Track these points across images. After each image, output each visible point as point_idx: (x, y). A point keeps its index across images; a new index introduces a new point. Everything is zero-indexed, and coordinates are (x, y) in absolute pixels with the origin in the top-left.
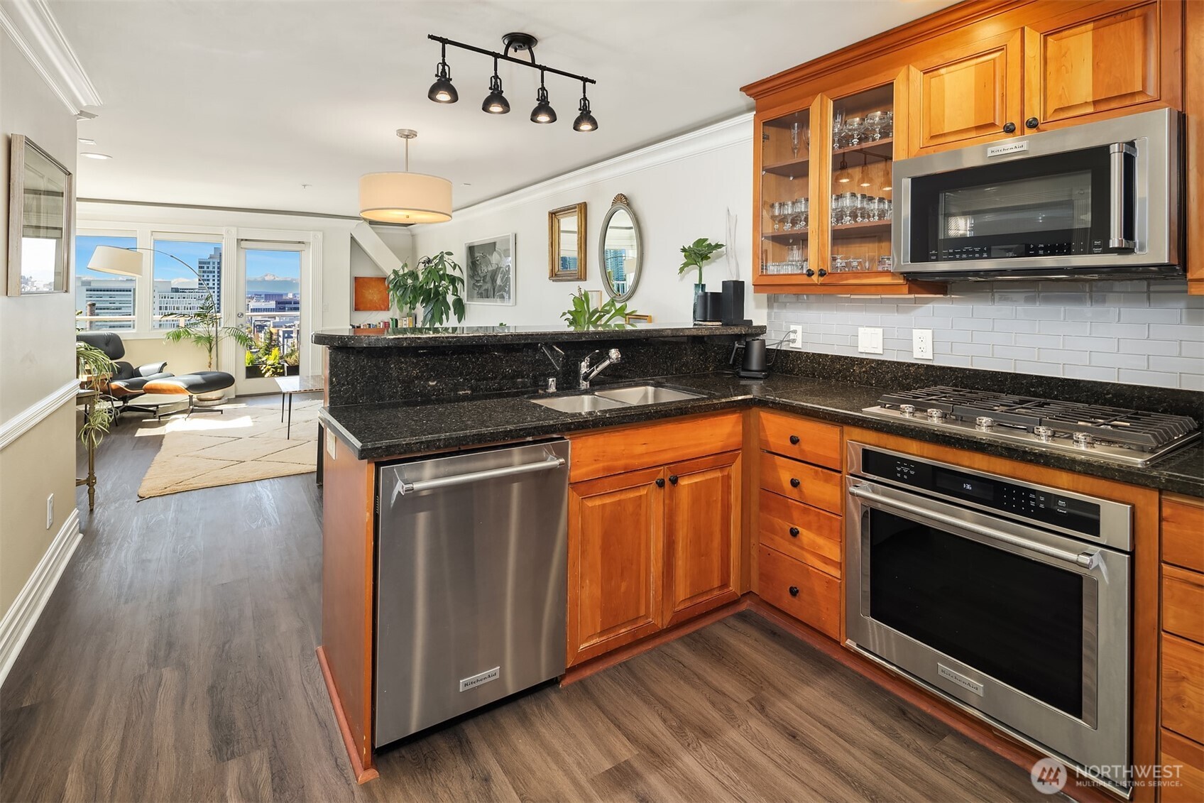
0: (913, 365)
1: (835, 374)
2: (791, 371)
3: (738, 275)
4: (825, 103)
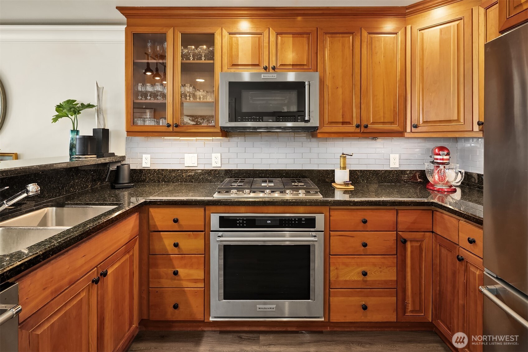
0: (213, 170)
1: (172, 179)
2: (144, 181)
3: (105, 125)
4: (176, 33)
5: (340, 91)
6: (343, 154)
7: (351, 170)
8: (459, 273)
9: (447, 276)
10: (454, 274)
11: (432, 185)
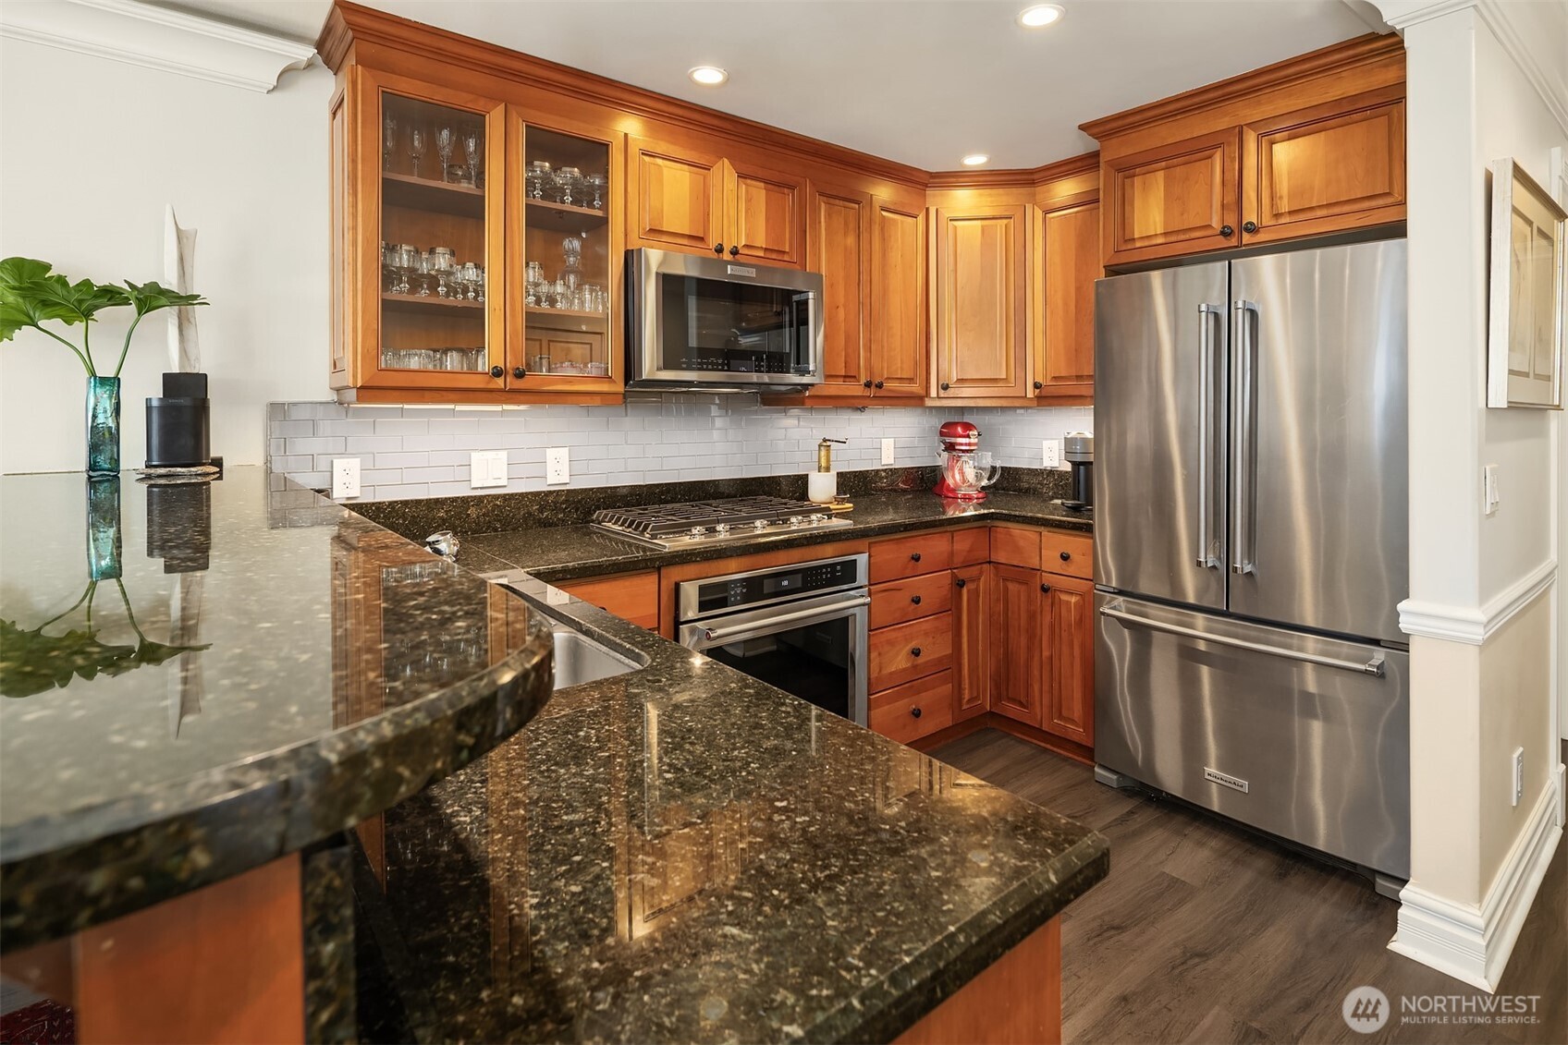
5: (841, 312)
6: (825, 440)
7: (841, 473)
8: (1041, 612)
9: (1019, 626)
10: (1032, 616)
11: (953, 491)
